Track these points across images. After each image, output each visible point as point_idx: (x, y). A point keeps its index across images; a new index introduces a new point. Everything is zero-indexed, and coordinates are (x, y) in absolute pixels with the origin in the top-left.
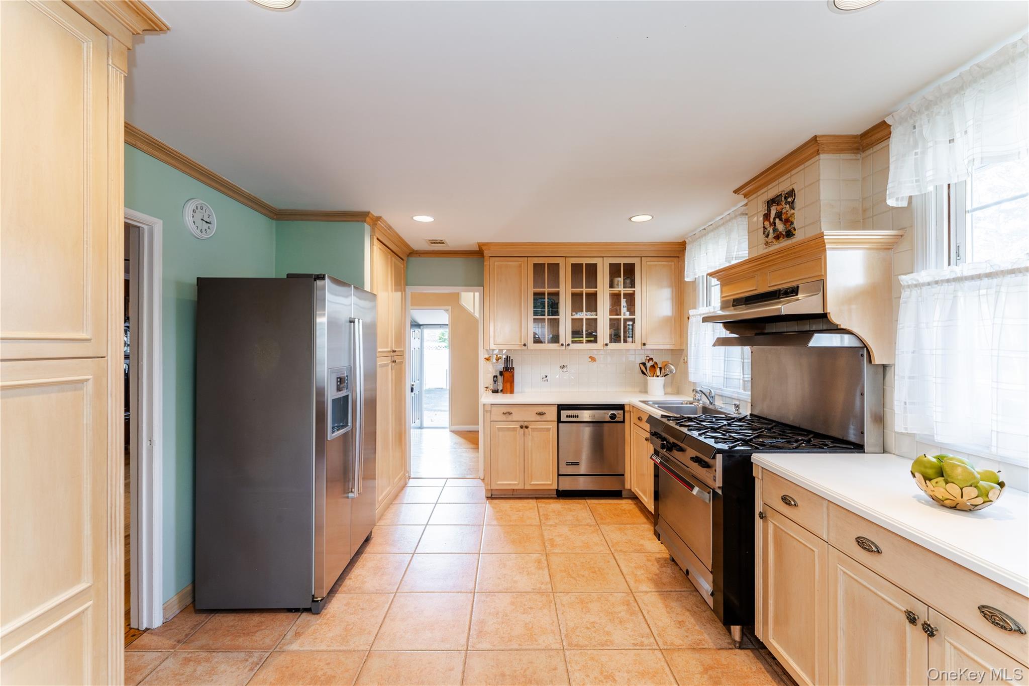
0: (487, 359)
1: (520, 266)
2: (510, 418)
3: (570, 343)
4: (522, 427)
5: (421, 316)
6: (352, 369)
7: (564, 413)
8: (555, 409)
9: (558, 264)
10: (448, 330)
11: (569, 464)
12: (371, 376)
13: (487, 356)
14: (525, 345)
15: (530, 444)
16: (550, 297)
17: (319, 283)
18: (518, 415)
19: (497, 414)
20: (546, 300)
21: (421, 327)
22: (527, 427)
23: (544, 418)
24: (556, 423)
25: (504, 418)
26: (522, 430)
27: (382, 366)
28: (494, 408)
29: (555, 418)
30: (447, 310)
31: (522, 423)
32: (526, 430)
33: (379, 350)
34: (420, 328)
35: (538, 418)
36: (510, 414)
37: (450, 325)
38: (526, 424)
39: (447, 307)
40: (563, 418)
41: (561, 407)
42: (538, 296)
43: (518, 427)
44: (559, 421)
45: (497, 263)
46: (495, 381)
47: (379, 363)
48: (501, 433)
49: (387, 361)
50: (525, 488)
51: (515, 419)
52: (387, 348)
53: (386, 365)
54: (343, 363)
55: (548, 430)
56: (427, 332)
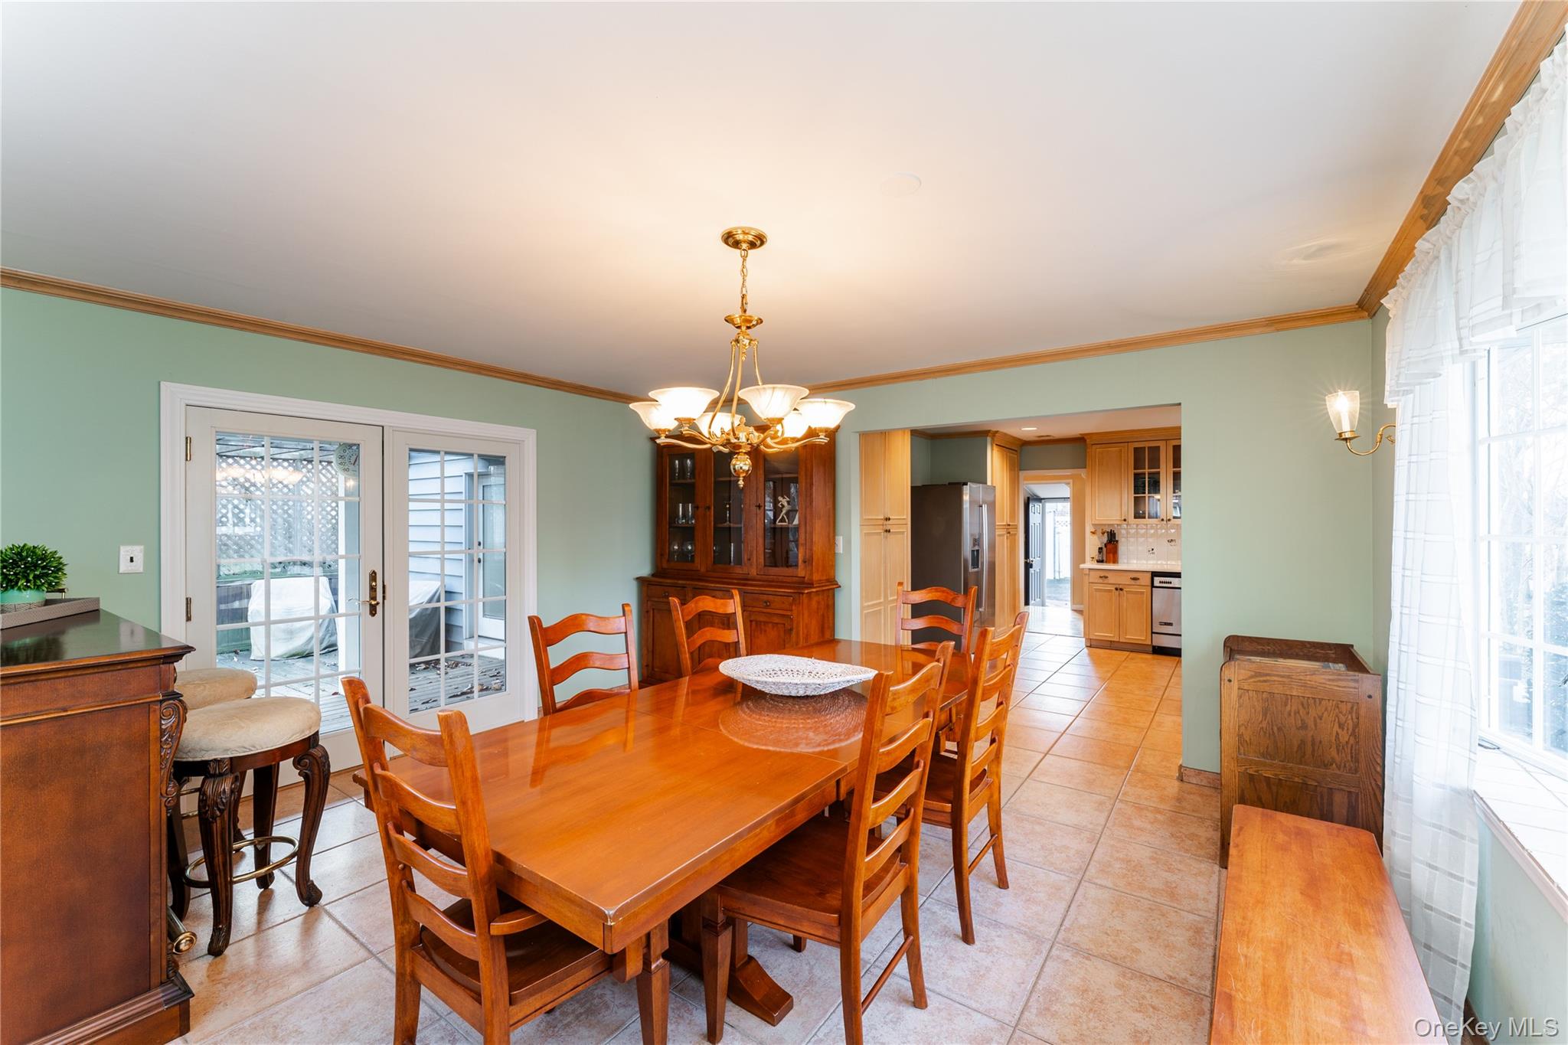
0: (1093, 533)
1: (1121, 451)
2: (1106, 581)
3: (1172, 518)
4: (1116, 589)
5: (1041, 490)
6: (981, 535)
7: (1157, 580)
8: (1149, 575)
9: (1159, 447)
10: (1069, 504)
11: (1161, 624)
12: (992, 547)
13: (1093, 530)
14: (1125, 520)
15: (1125, 605)
16: (1150, 476)
17: (965, 486)
18: (1112, 579)
19: (1094, 577)
20: (1147, 480)
21: (1043, 501)
22: (1121, 589)
23: (1138, 582)
24: (1150, 588)
25: (1101, 581)
26: (1117, 592)
27: (1000, 535)
28: (1092, 573)
29: (1149, 583)
30: (1068, 484)
31: (1117, 586)
32: (1121, 592)
33: (997, 524)
34: (1041, 502)
35: (1133, 582)
36: (1106, 577)
37: (1071, 499)
38: (1121, 586)
39: (1068, 481)
40: (1156, 583)
41: (1155, 574)
42: (1137, 477)
43: (1114, 589)
44: (1153, 586)
45: (1099, 450)
46: (1100, 552)
47: (997, 533)
48: (1098, 594)
49: (1004, 532)
50: (1121, 641)
51: (1110, 582)
52: (1003, 521)
53: (1003, 535)
54: (976, 532)
55: (1142, 593)
56: (1049, 506)
